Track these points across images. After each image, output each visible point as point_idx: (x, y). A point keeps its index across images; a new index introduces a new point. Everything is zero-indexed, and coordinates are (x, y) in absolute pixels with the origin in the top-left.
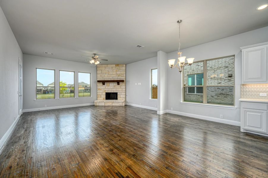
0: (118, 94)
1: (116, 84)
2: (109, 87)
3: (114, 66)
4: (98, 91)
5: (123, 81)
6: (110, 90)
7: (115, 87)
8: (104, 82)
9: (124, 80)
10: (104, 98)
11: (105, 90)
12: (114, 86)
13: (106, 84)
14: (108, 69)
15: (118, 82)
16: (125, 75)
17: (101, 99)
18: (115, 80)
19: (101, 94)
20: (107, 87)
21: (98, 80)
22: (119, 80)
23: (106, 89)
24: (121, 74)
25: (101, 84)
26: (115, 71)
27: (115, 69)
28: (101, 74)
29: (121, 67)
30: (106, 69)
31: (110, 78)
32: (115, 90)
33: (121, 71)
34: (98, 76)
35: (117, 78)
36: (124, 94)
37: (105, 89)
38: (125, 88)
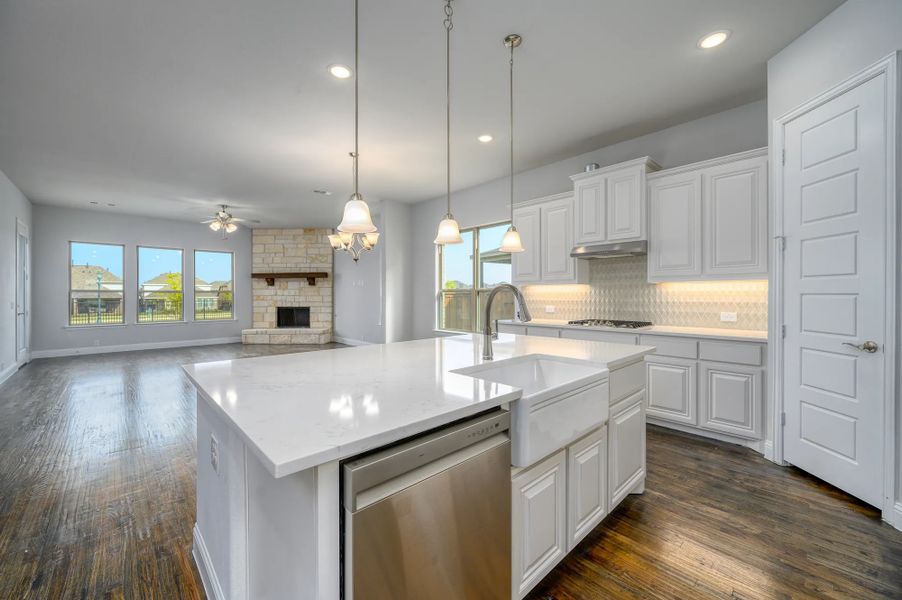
0: (312, 310)
1: (304, 283)
2: (286, 293)
3: (302, 231)
4: (255, 303)
5: (325, 275)
6: (289, 299)
7: (302, 293)
8: (271, 279)
9: (329, 271)
10: (271, 323)
11: (276, 301)
12: (300, 289)
13: (277, 283)
14: (283, 241)
15: (311, 278)
16: (330, 257)
17: (262, 324)
18: (303, 271)
19: (263, 310)
20: (279, 292)
21: (255, 271)
22: (315, 271)
23: (279, 298)
24: (321, 256)
25: (263, 284)
26: (303, 246)
27: (303, 241)
28: (263, 255)
29: (320, 237)
30: (277, 241)
31: (289, 265)
32: (302, 299)
33: (320, 245)
34: (255, 260)
35: (308, 265)
36: (329, 310)
37: (275, 298)
38: (330, 293)
